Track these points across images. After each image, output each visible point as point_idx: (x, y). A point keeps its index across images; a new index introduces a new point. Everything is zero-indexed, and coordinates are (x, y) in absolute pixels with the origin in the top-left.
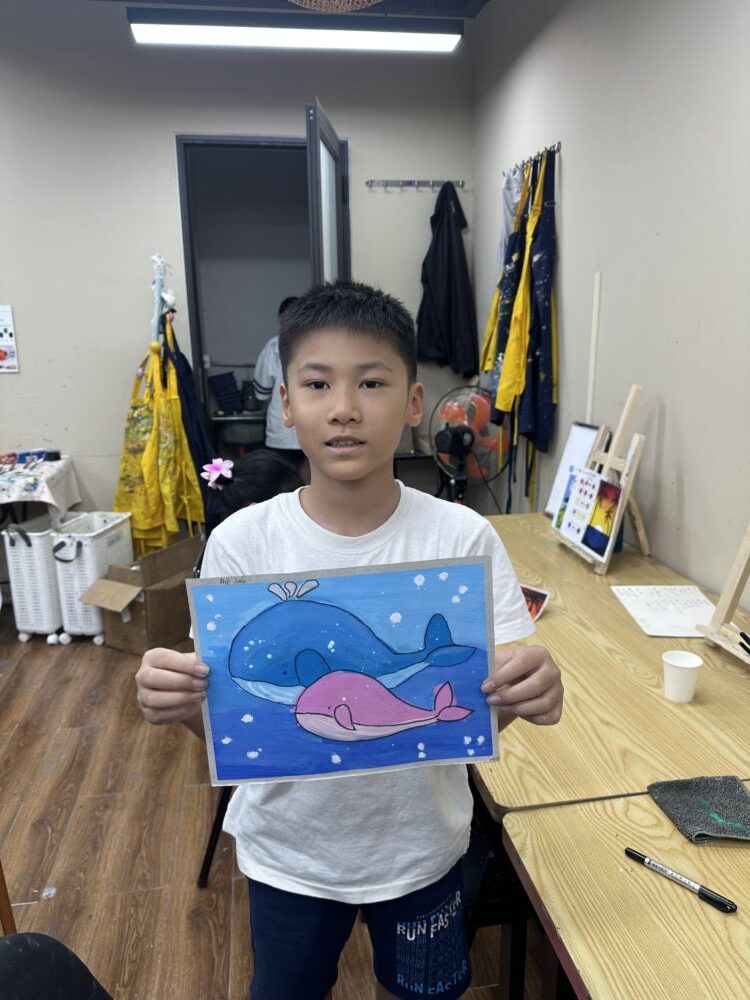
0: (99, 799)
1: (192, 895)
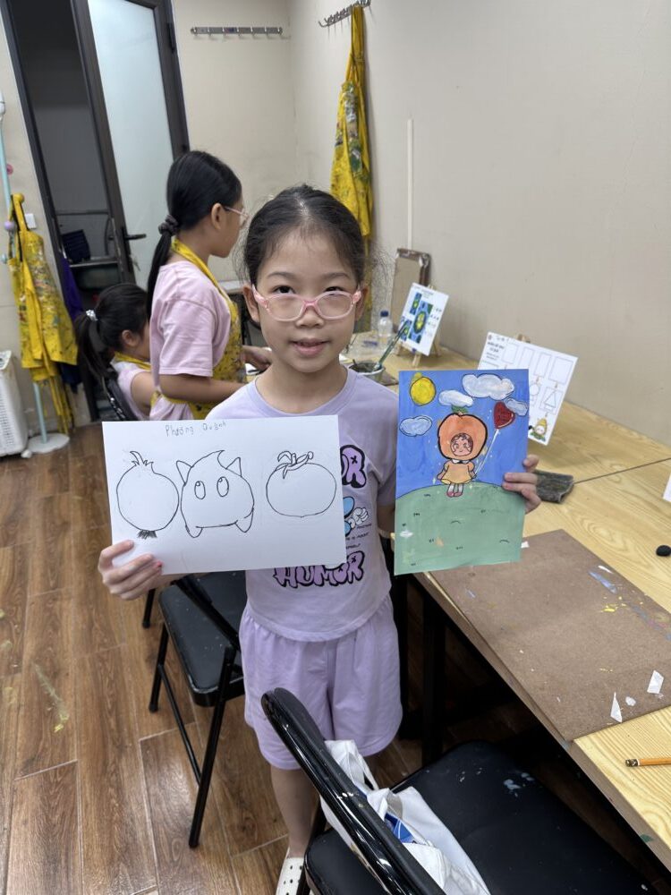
0: (46, 595)
1: (146, 647)
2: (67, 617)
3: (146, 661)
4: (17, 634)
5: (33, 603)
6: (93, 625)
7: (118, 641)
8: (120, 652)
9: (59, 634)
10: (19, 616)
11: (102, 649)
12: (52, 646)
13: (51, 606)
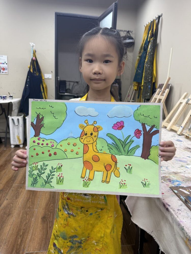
1: (43, 213)
2: (22, 195)
3: (42, 218)
4: (4, 196)
5: (14, 187)
6: (29, 200)
7: (35, 208)
8: (34, 212)
9: (17, 200)
10: (7, 191)
11: (28, 210)
12: (13, 204)
13: (19, 190)
